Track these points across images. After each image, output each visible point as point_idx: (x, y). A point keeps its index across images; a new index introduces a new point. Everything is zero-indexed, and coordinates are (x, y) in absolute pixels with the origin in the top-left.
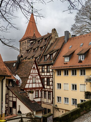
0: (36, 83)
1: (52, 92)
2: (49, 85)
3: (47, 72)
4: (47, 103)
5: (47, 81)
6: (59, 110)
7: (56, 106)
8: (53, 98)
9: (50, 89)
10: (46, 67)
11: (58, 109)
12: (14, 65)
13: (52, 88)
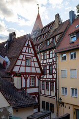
0: (31, 66)
1: (56, 81)
2: (52, 74)
3: (49, 58)
4: (50, 97)
5: (49, 69)
6: (65, 105)
7: (61, 99)
8: (56, 89)
9: (53, 78)
10: (48, 52)
11: (63, 104)
12: (5, 46)
13: (55, 77)
